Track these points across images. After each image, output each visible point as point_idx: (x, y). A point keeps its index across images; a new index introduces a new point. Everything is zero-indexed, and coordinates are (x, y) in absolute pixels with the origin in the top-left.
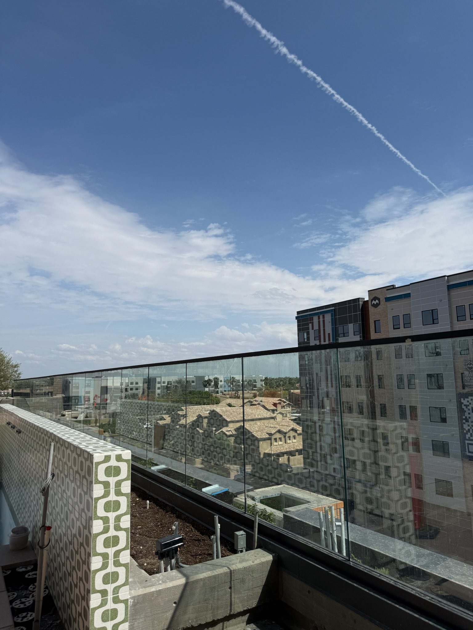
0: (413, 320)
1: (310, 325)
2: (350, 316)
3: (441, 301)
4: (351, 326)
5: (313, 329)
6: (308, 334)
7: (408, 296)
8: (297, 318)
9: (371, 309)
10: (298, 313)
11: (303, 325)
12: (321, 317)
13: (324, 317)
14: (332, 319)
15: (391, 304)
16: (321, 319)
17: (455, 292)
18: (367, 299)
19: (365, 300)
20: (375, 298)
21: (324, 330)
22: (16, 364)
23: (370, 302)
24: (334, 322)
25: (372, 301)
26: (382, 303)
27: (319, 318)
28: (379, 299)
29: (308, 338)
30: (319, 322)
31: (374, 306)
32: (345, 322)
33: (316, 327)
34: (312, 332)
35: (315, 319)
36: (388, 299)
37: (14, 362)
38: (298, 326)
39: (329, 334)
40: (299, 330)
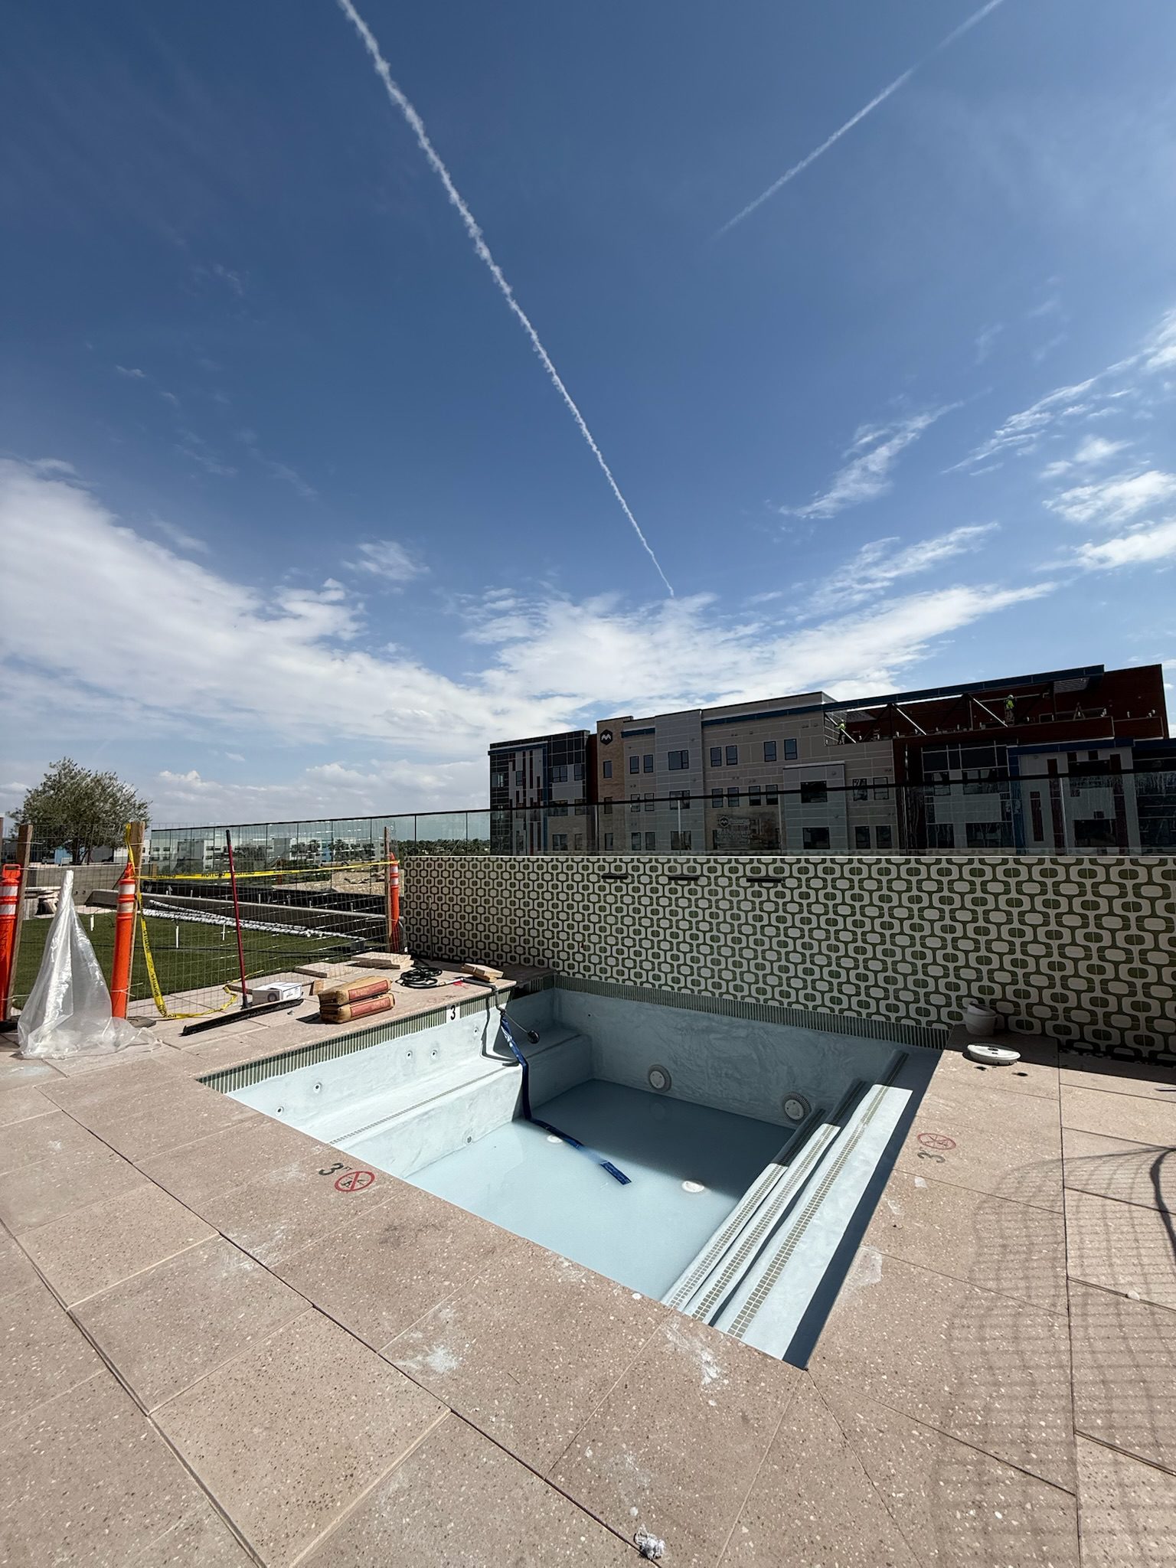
0: (656, 762)
1: (511, 764)
2: (570, 755)
3: (693, 740)
4: (570, 768)
5: (514, 769)
6: (506, 776)
7: (652, 731)
8: (490, 753)
9: (600, 747)
10: (492, 746)
11: (499, 764)
12: (528, 753)
13: (531, 754)
14: (544, 757)
15: (628, 741)
16: (528, 757)
17: (710, 731)
18: (594, 731)
19: (591, 733)
20: (606, 732)
21: (531, 772)
22: (142, 802)
23: (598, 737)
24: (547, 761)
25: (602, 735)
26: (614, 739)
27: (524, 755)
28: (611, 734)
29: (506, 783)
30: (524, 760)
31: (606, 742)
32: (561, 761)
33: (519, 767)
34: (512, 774)
35: (519, 756)
36: (625, 735)
37: (137, 800)
38: (492, 764)
39: (538, 778)
40: (492, 771)
